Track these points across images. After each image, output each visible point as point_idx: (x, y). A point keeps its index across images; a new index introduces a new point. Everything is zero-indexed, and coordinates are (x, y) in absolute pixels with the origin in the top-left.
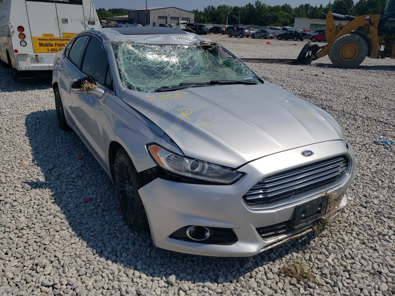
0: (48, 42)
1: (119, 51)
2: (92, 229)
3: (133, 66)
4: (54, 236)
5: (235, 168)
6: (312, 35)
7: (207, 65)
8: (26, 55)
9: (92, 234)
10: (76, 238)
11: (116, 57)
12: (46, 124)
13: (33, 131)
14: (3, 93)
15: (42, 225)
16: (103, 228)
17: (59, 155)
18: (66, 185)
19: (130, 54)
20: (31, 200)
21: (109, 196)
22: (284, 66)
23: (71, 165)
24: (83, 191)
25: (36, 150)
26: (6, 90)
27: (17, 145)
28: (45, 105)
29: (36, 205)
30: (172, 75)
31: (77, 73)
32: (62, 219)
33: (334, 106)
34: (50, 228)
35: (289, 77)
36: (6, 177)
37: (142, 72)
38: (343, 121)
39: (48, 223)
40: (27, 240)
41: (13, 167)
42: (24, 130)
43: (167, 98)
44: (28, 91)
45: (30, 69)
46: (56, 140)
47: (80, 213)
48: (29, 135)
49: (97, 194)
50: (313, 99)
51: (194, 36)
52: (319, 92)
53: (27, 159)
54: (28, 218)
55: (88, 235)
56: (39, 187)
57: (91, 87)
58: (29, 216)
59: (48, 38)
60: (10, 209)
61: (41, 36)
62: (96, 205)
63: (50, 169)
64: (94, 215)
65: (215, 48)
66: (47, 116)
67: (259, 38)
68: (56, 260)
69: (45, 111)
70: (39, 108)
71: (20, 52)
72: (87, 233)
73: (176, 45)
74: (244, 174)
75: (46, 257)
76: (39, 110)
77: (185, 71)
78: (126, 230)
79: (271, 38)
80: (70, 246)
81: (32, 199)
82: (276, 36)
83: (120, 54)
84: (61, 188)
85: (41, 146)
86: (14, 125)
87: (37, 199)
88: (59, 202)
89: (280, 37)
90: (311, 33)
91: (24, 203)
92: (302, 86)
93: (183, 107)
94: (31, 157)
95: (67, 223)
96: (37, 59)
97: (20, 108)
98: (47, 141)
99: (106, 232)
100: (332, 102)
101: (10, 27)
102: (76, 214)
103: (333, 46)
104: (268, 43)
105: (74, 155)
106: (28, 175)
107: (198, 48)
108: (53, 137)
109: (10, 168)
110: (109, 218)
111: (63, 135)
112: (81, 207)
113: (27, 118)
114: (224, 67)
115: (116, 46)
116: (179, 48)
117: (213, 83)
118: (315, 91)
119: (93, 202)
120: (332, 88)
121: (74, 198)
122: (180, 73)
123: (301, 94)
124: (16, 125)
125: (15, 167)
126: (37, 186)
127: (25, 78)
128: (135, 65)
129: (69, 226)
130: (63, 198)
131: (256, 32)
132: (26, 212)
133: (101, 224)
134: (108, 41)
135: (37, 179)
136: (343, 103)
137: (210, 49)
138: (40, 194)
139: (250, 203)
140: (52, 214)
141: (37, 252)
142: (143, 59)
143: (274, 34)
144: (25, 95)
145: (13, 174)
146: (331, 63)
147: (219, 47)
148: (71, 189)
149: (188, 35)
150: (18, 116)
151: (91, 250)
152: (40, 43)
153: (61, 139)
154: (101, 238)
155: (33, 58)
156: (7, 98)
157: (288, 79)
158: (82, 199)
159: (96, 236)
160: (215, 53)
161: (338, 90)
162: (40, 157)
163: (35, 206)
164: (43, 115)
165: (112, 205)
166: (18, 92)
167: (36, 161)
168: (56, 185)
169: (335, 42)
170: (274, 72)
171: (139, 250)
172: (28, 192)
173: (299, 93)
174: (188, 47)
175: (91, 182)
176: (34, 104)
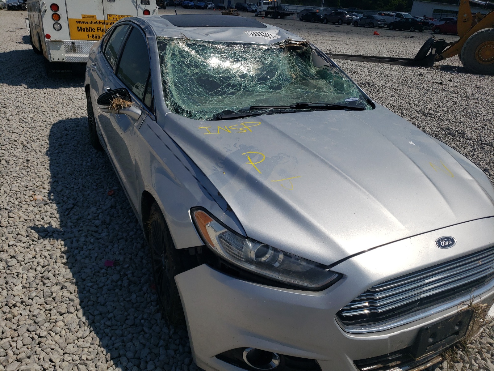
0: (88, 26)
1: (167, 52)
2: (111, 315)
3: (185, 76)
4: (56, 322)
5: (328, 264)
6: (435, 25)
7: (293, 75)
8: (60, 42)
9: (109, 323)
10: (86, 328)
11: (162, 61)
12: (75, 138)
13: (57, 148)
14: (30, 90)
15: (42, 301)
16: (126, 313)
17: (83, 186)
18: (86, 236)
19: (183, 57)
20: (35, 257)
21: (142, 258)
22: (396, 67)
23: (98, 204)
24: (107, 247)
25: (55, 177)
26: (34, 85)
27: (32, 168)
28: (79, 110)
29: (40, 266)
30: (242, 89)
31: (111, 77)
32: (71, 293)
33: (467, 132)
34: (52, 307)
35: (403, 85)
36: (9, 217)
37: (199, 84)
38: (480, 155)
39: (51, 299)
40: (18, 326)
41: (22, 201)
42: (45, 146)
43: (229, 131)
44: (60, 89)
45: (64, 60)
46: (84, 163)
47: (98, 285)
48: (50, 154)
49: (125, 254)
50: (437, 119)
51: (277, 31)
52: (445, 109)
53: (42, 190)
54: (26, 288)
55: (103, 325)
56: (50, 237)
57: (123, 105)
58: (27, 285)
59: (89, 20)
60: (4, 271)
61: (80, 17)
62: (122, 273)
63: (69, 209)
64: (117, 290)
65: (306, 50)
66: (77, 126)
67: (364, 27)
68: (51, 366)
69: (77, 119)
70: (70, 114)
71: (52, 38)
72: (102, 322)
73: (250, 44)
74: (341, 276)
75: (39, 359)
76: (70, 117)
77: (260, 84)
78: (159, 321)
79: (380, 27)
80: (76, 342)
81: (37, 256)
82: (386, 24)
83: (168, 57)
84: (78, 241)
85: (63, 171)
86: (34, 138)
87: (43, 257)
88: (73, 264)
89: (391, 27)
90: (434, 22)
91: (26, 262)
92: (421, 98)
93: (251, 148)
94: (47, 187)
95: (77, 301)
96: (73, 48)
97: (46, 113)
98: (72, 164)
99: (129, 322)
100: (464, 125)
101: (41, 5)
102: (91, 287)
103: (466, 42)
104: (375, 34)
105: (103, 187)
106: (38, 216)
107: (282, 49)
108: (80, 159)
109: (17, 203)
110: (137, 297)
111: (94, 156)
112: (101, 275)
113: (52, 128)
114: (317, 79)
115: (163, 45)
116: (253, 49)
117: (300, 107)
118: (439, 106)
119: (118, 268)
120: (463, 103)
121: (93, 260)
122: (253, 87)
123: (420, 110)
124: (36, 138)
125: (24, 203)
126: (47, 235)
127: (59, 71)
128: (188, 74)
129: (79, 307)
130: (78, 258)
131: (360, 19)
132: (25, 276)
133: (124, 306)
134: (153, 36)
135: (49, 223)
136: (480, 128)
137: (299, 51)
138: (49, 249)
139: (347, 322)
140: (59, 283)
141: (28, 348)
142: (201, 65)
143: (383, 22)
144: (56, 95)
145: (19, 212)
146: (461, 65)
147: (312, 49)
148: (91, 243)
149: (269, 29)
150: (42, 124)
151: (105, 353)
152: (78, 27)
153: (91, 162)
154: (121, 332)
155: (68, 46)
156: (33, 97)
157: (401, 87)
158: (104, 260)
159: (114, 328)
160: (306, 57)
161: (472, 107)
162: (59, 189)
163: (39, 268)
164: (73, 125)
165: (145, 274)
166: (48, 89)
167: (52, 194)
168: (72, 235)
169: (470, 37)
170: (383, 76)
171: (173, 357)
172: (35, 243)
173: (417, 109)
174: (267, 48)
175: (120, 233)
176: (64, 108)
